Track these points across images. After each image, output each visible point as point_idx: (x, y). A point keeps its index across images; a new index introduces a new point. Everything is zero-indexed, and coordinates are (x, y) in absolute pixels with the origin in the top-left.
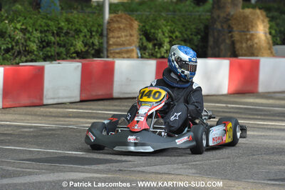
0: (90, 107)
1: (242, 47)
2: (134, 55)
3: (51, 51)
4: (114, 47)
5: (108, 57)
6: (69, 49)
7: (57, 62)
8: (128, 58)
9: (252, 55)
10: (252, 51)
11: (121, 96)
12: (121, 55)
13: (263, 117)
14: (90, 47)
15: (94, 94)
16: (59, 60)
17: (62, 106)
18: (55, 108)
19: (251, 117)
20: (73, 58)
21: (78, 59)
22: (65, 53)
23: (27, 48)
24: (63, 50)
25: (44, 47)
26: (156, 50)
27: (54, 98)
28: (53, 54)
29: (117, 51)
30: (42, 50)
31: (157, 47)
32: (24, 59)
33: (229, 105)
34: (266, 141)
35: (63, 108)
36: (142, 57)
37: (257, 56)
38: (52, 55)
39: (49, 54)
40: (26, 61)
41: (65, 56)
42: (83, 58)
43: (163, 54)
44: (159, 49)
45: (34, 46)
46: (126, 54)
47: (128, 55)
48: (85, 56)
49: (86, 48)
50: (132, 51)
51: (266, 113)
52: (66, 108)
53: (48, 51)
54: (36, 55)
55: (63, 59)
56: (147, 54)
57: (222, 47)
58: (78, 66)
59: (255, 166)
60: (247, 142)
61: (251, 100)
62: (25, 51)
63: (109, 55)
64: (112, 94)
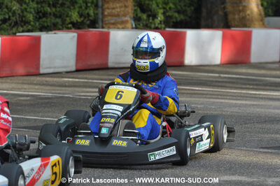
0: (85, 76)
1: (234, 19)
2: (129, 25)
3: (47, 22)
4: (110, 18)
5: (103, 28)
6: (65, 20)
7: (53, 32)
8: (123, 28)
9: (245, 26)
10: (245, 22)
11: (116, 66)
12: (115, 25)
13: (255, 87)
14: (85, 18)
15: (89, 63)
16: (55, 30)
17: (58, 75)
18: (51, 77)
19: (244, 86)
20: (68, 28)
21: (73, 30)
22: (60, 23)
23: (24, 19)
24: (58, 20)
25: (40, 18)
26: (151, 21)
27: (50, 68)
28: (49, 24)
29: (112, 21)
30: (38, 21)
31: (151, 18)
32: (21, 29)
33: (222, 75)
34: (258, 110)
35: (58, 77)
36: (136, 28)
37: (249, 27)
38: (48, 26)
39: (46, 24)
40: (23, 32)
41: (61, 27)
42: (79, 28)
43: (157, 25)
44: (153, 20)
45: (30, 17)
46: (120, 25)
47: (123, 26)
48: (81, 26)
49: (82, 19)
50: (127, 21)
51: (257, 83)
52: (63, 77)
53: (44, 22)
54: (32, 26)
55: (59, 29)
56: (141, 25)
57: (215, 18)
58: (74, 37)
59: (248, 134)
60: (239, 111)
61: (244, 70)
62: (22, 21)
63: (104, 26)
64: (107, 64)
